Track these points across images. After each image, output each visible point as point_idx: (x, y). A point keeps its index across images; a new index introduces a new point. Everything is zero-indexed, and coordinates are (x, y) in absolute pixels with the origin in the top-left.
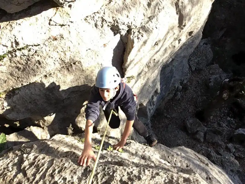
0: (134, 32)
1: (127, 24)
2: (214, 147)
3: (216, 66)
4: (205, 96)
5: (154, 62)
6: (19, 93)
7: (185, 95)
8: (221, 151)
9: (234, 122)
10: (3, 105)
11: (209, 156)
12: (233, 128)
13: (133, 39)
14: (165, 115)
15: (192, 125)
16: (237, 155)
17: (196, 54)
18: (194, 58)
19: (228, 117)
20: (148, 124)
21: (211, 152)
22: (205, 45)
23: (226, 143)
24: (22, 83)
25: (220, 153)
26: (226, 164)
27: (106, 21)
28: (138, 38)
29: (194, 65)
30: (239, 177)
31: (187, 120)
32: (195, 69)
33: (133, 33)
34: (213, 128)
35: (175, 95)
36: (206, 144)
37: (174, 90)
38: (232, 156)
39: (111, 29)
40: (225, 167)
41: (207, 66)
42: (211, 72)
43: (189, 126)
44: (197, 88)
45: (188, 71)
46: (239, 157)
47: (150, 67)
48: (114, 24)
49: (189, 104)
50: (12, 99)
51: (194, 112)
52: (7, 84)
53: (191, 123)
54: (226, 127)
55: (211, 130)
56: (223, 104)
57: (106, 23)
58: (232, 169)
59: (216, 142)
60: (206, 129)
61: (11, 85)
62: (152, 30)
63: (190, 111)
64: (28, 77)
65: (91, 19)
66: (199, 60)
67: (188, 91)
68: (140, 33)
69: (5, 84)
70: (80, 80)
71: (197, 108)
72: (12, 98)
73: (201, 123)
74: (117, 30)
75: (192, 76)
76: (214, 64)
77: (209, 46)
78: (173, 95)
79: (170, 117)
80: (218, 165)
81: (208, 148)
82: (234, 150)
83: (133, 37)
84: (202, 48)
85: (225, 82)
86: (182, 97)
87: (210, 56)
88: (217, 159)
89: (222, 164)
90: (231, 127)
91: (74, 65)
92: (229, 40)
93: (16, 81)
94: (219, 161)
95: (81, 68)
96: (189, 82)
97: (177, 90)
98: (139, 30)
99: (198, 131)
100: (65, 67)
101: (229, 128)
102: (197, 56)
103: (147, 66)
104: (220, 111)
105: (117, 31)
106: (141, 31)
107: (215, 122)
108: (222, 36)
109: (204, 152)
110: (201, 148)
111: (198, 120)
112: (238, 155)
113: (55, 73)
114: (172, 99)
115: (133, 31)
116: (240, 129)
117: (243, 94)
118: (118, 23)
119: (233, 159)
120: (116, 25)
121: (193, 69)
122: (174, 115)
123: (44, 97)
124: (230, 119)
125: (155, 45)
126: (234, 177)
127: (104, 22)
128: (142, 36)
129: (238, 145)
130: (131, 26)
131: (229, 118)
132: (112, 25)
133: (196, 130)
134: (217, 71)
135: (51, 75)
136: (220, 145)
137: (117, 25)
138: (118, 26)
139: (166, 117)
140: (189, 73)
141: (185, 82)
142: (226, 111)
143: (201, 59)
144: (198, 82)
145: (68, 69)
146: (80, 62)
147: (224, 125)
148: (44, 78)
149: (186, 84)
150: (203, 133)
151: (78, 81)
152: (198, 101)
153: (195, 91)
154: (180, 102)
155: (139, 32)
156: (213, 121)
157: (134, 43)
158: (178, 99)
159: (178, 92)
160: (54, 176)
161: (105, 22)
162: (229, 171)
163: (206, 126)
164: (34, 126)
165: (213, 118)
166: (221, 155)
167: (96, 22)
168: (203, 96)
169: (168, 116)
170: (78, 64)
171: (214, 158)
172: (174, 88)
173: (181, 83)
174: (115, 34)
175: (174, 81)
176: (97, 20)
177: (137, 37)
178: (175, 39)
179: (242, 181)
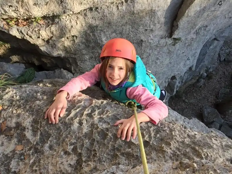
4: (228, 88)
6: (58, 22)
7: (208, 84)
10: (39, 32)
14: (184, 99)
15: (210, 114)
18: (226, 47)
24: (65, 9)
29: (224, 55)
31: (206, 108)
32: (225, 59)
34: (230, 122)
35: (198, 81)
37: (197, 76)
43: (206, 115)
44: (222, 79)
45: (216, 60)
49: (210, 94)
50: (50, 28)
51: (214, 102)
52: (48, 7)
53: (209, 112)
55: (228, 123)
60: (223, 121)
61: (52, 9)
63: (209, 100)
64: (73, 3)
66: (230, 51)
67: (212, 80)
69: (46, 6)
71: (217, 99)
72: (50, 26)
73: (219, 114)
75: (219, 66)
78: (196, 81)
79: (188, 101)
86: (204, 84)
91: (126, 4)
93: (59, 5)
95: (132, 9)
96: (215, 71)
97: (201, 77)
99: (214, 121)
100: (114, 4)
103: (196, 32)
111: (216, 110)
113: (102, 8)
114: (194, 85)
121: (222, 59)
122: (191, 101)
123: (84, 35)
125: (217, 5)
133: (212, 120)
135: (98, 10)
139: (184, 101)
140: (217, 63)
141: (211, 70)
144: (224, 73)
145: (118, 6)
148: (89, 11)
149: (211, 73)
150: (219, 125)
151: (123, 27)
152: (220, 92)
153: (219, 82)
154: (201, 89)
158: (199, 86)
159: (202, 79)
160: (94, 117)
163: (223, 118)
164: (64, 69)
168: (227, 88)
169: (186, 101)
172: (198, 74)
173: (207, 71)
175: (202, 66)
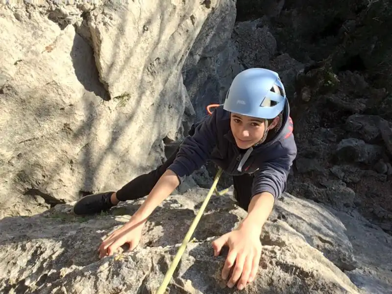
0: (96, 14)
1: (74, 4)
2: (311, 177)
3: (284, 55)
5: (160, 63)
8: (325, 181)
9: (332, 133)
11: (307, 194)
12: (334, 142)
13: (96, 27)
16: (348, 180)
17: (249, 45)
18: (248, 52)
19: (322, 128)
20: (203, 173)
21: (308, 187)
22: (259, 28)
23: (329, 167)
25: (322, 184)
26: (335, 198)
27: (32, 5)
28: (105, 24)
30: (359, 212)
33: (93, 17)
36: (299, 177)
38: (342, 184)
39: (50, 18)
40: (335, 202)
41: (272, 59)
42: (280, 68)
46: (352, 183)
47: (155, 72)
48: (51, 8)
54: (323, 144)
56: (307, 110)
57: (35, 8)
58: (345, 203)
59: (313, 171)
62: (126, 5)
65: (4, 7)
66: (256, 54)
68: (105, 15)
70: (28, 118)
74: (61, 18)
76: (280, 54)
77: (266, 28)
80: (323, 203)
81: (303, 182)
82: (343, 175)
83: (95, 24)
84: (256, 34)
85: (299, 74)
87: (272, 42)
88: (320, 195)
89: (329, 199)
90: (330, 141)
92: (294, 12)
94: (324, 197)
95: (16, 96)
98: (103, 10)
101: (327, 144)
102: (251, 48)
103: (149, 73)
104: (309, 123)
105: (63, 20)
106: (106, 11)
107: (304, 142)
108: (283, 9)
109: (298, 190)
110: (293, 185)
112: (350, 179)
115: (93, 15)
116: (343, 140)
117: (330, 85)
118: (56, 5)
119: (343, 188)
120: (54, 9)
124: (325, 129)
125: (143, 32)
126: (351, 213)
127: (30, 9)
128: (111, 19)
129: (347, 166)
130: (83, 6)
131: (323, 130)
132: (48, 11)
134: (289, 63)
136: (321, 174)
137: (56, 9)
138: (59, 11)
142: (318, 121)
143: (259, 52)
146: (11, 87)
147: (319, 142)
155: (103, 13)
156: (302, 140)
157: (100, 33)
161: (32, 8)
162: (342, 207)
165: (300, 135)
166: (325, 187)
167: (16, 11)
170: (8, 92)
171: (316, 194)
174: (62, 27)
176: (16, 7)
177: (102, 24)
178: (183, 18)
179: (364, 217)
